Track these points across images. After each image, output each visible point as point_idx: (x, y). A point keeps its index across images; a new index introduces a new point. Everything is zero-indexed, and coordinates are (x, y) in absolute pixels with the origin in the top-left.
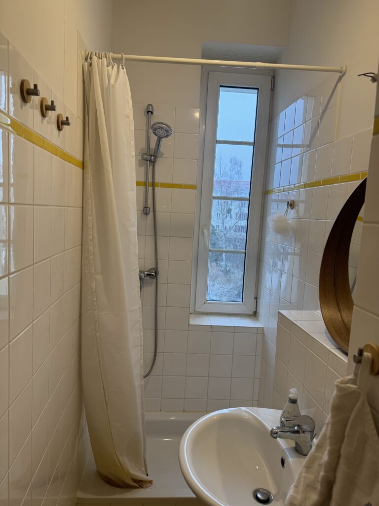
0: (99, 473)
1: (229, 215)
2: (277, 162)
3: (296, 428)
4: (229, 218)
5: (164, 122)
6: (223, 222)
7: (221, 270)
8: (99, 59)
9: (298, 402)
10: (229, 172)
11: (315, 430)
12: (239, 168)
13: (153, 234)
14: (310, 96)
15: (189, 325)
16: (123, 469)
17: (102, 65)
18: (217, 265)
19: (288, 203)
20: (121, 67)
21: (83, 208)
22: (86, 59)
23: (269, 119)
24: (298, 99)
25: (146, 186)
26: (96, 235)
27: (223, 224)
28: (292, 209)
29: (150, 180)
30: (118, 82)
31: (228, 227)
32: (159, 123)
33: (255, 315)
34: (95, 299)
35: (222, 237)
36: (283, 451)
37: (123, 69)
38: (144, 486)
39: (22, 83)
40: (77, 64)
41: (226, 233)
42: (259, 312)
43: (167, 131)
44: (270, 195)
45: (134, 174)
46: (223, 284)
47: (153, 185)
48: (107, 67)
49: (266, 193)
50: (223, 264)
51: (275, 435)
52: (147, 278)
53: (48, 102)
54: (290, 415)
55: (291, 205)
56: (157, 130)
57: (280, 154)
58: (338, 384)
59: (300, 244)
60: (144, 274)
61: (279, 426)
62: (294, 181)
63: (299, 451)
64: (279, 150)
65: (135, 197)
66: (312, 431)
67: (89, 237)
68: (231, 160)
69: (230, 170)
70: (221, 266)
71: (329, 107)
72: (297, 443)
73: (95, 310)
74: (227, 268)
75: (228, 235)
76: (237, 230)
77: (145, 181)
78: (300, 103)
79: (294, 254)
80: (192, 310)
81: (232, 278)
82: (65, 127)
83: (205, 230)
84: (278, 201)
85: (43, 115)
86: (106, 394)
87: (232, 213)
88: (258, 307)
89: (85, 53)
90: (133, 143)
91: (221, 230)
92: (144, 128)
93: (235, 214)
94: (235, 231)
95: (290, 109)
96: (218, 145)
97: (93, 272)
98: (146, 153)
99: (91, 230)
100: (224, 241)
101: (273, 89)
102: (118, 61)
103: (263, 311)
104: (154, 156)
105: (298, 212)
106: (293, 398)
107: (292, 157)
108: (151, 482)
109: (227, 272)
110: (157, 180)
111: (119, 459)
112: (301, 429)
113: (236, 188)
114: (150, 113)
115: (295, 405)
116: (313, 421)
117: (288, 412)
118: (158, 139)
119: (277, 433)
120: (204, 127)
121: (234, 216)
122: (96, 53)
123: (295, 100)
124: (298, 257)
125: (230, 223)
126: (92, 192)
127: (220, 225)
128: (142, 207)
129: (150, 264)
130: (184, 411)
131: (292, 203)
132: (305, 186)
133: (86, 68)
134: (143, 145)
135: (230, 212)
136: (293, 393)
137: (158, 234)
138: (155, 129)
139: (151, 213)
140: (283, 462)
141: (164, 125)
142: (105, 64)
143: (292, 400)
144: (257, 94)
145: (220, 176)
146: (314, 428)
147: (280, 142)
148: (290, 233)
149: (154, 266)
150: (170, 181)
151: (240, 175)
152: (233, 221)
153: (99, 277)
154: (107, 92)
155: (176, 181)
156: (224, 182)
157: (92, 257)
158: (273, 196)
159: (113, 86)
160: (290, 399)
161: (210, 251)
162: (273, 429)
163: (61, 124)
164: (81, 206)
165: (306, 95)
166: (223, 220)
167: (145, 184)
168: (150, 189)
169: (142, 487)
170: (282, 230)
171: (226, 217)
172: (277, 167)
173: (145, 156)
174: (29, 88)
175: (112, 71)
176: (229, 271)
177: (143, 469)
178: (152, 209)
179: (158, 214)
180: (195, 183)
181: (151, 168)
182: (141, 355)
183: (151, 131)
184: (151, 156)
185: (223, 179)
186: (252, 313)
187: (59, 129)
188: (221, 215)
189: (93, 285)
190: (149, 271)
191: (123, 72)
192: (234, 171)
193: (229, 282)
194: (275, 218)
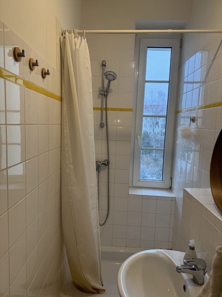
0: (74, 283)
1: (157, 125)
2: (184, 93)
3: (193, 266)
4: (157, 127)
5: (112, 71)
6: (154, 130)
7: (152, 159)
8: (70, 33)
9: (195, 249)
10: (157, 99)
11: (206, 269)
12: (163, 97)
13: (106, 139)
14: (204, 50)
15: (129, 194)
16: (87, 282)
17: (71, 37)
18: (150, 156)
19: (191, 118)
20: (83, 38)
21: (61, 125)
22: (62, 35)
23: (179, 66)
24: (197, 52)
25: (102, 110)
26: (69, 141)
27: (153, 131)
28: (194, 122)
29: (104, 106)
30: (80, 48)
31: (156, 133)
32: (109, 72)
33: (170, 189)
34: (69, 180)
35: (153, 139)
36: (185, 280)
37: (84, 39)
38: (100, 292)
39: (15, 50)
40: (56, 37)
41: (156, 136)
42: (173, 187)
43: (113, 76)
44: (179, 114)
45: (92, 104)
46: (154, 167)
47: (106, 109)
48: (75, 38)
49: (177, 112)
50: (154, 155)
51: (179, 271)
52: (103, 166)
53: (34, 61)
54: (190, 257)
55: (193, 120)
56: (108, 76)
57: (186, 88)
58: (218, 250)
59: (199, 145)
60: (101, 163)
61: (183, 264)
62: (195, 105)
63: (196, 281)
64: (185, 85)
65: (92, 118)
66: (204, 270)
67: (65, 142)
68: (159, 92)
69: (158, 98)
70: (152, 156)
71: (217, 56)
72: (194, 277)
73: (69, 186)
74: (156, 158)
75: (156, 138)
76: (162, 135)
77: (101, 107)
78: (198, 55)
79: (195, 151)
80: (130, 185)
81: (159, 163)
82: (47, 76)
83: (139, 137)
84: (185, 117)
85: (31, 69)
86: (76, 237)
87: (159, 124)
88: (172, 184)
89: (62, 31)
90: (91, 84)
91: (152, 135)
92: (101, 75)
93: (161, 125)
94: (161, 135)
95: (192, 59)
96: (146, 84)
97: (68, 163)
98: (102, 90)
99: (66, 138)
100: (154, 141)
101: (181, 47)
102: (81, 34)
103: (175, 186)
104: (106, 92)
105: (197, 125)
106: (192, 246)
107: (193, 90)
108: (104, 290)
109: (156, 160)
110: (108, 106)
111: (84, 276)
112: (197, 268)
113: (162, 109)
114: (104, 66)
115: (193, 251)
116: (205, 262)
117: (189, 255)
118: (108, 81)
119: (181, 269)
120: (138, 73)
121: (160, 126)
122: (68, 30)
123: (195, 53)
124: (198, 153)
125: (158, 130)
126: (66, 115)
127: (152, 132)
128: (99, 123)
129: (104, 158)
130: (126, 246)
131: (193, 118)
132: (202, 108)
133: (62, 40)
134: (100, 85)
135: (158, 124)
136: (192, 243)
137: (109, 139)
138: (106, 76)
139: (105, 127)
140: (185, 288)
141: (112, 73)
142: (73, 36)
143: (192, 247)
144: (171, 51)
145: (151, 102)
146: (206, 268)
147: (186, 80)
148: (192, 138)
149: (107, 159)
150: (116, 107)
151: (164, 101)
152: (160, 130)
153: (71, 166)
154: (74, 53)
155: (120, 107)
156: (154, 105)
157: (67, 154)
158: (182, 114)
159: (78, 50)
160: (190, 246)
161: (142, 149)
162: (178, 266)
163: (44, 74)
164: (60, 124)
165: (202, 50)
166: (154, 129)
167: (101, 109)
168: (104, 112)
169: (99, 293)
170: (187, 136)
171: (156, 127)
172: (184, 96)
173: (101, 92)
174: (19, 52)
175: (78, 41)
176: (157, 159)
177: (100, 282)
178: (105, 124)
179: (109, 127)
180: (131, 108)
181: (105, 99)
182: (97, 214)
183: (104, 76)
184: (105, 92)
185: (154, 104)
186: (168, 187)
187: (43, 77)
188: (152, 126)
189: (68, 171)
190: (104, 162)
191: (84, 41)
192: (160, 99)
193: (157, 166)
194: (182, 128)
